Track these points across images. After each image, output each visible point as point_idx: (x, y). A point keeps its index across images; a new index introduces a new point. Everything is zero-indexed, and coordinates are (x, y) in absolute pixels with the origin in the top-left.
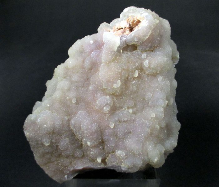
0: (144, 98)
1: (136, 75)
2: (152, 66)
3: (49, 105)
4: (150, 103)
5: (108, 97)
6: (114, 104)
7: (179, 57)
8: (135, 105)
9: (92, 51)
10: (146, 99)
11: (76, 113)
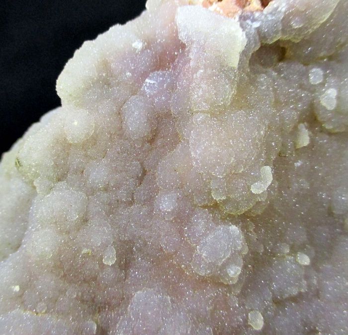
3: (17, 288)
9: (145, 75)
11: (124, 300)
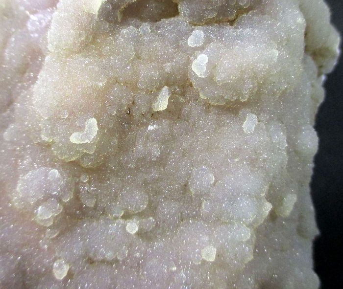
0: (185, 185)
1: (162, 104)
2: (219, 78)
4: (206, 206)
5: (55, 173)
6: (77, 198)
7: (338, 51)
8: (152, 209)
10: (192, 190)
